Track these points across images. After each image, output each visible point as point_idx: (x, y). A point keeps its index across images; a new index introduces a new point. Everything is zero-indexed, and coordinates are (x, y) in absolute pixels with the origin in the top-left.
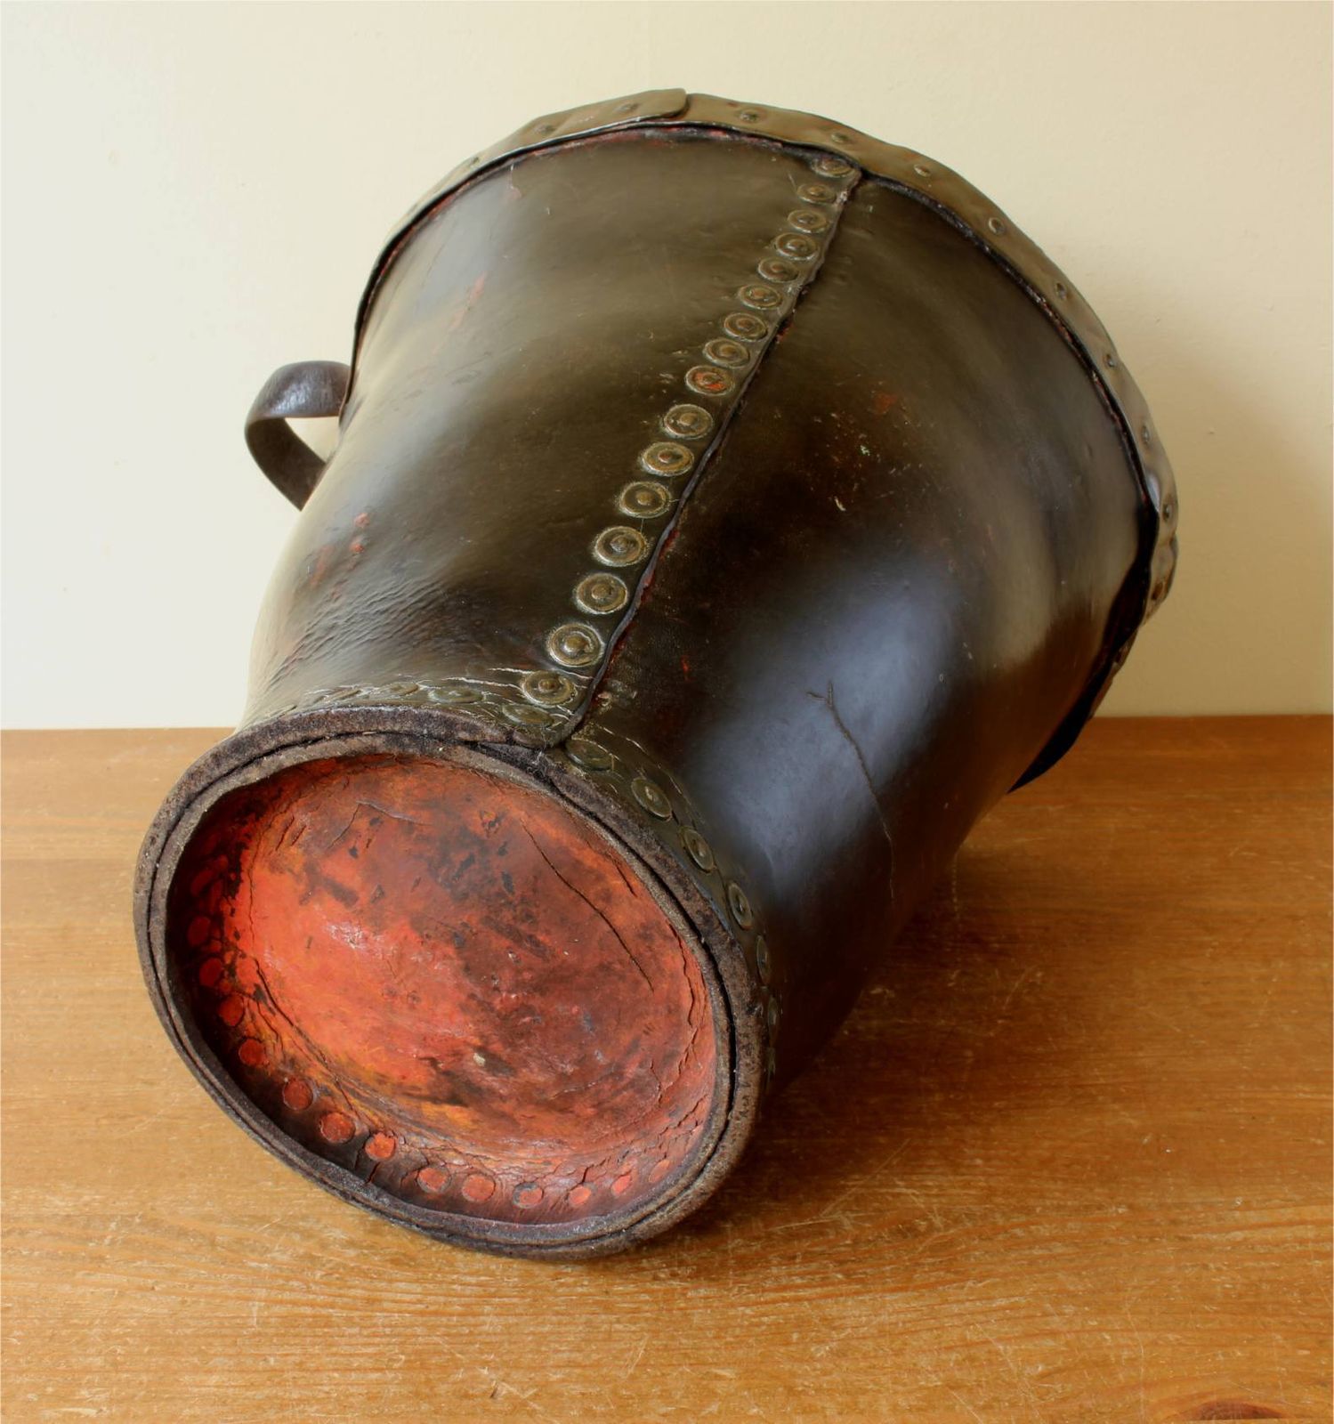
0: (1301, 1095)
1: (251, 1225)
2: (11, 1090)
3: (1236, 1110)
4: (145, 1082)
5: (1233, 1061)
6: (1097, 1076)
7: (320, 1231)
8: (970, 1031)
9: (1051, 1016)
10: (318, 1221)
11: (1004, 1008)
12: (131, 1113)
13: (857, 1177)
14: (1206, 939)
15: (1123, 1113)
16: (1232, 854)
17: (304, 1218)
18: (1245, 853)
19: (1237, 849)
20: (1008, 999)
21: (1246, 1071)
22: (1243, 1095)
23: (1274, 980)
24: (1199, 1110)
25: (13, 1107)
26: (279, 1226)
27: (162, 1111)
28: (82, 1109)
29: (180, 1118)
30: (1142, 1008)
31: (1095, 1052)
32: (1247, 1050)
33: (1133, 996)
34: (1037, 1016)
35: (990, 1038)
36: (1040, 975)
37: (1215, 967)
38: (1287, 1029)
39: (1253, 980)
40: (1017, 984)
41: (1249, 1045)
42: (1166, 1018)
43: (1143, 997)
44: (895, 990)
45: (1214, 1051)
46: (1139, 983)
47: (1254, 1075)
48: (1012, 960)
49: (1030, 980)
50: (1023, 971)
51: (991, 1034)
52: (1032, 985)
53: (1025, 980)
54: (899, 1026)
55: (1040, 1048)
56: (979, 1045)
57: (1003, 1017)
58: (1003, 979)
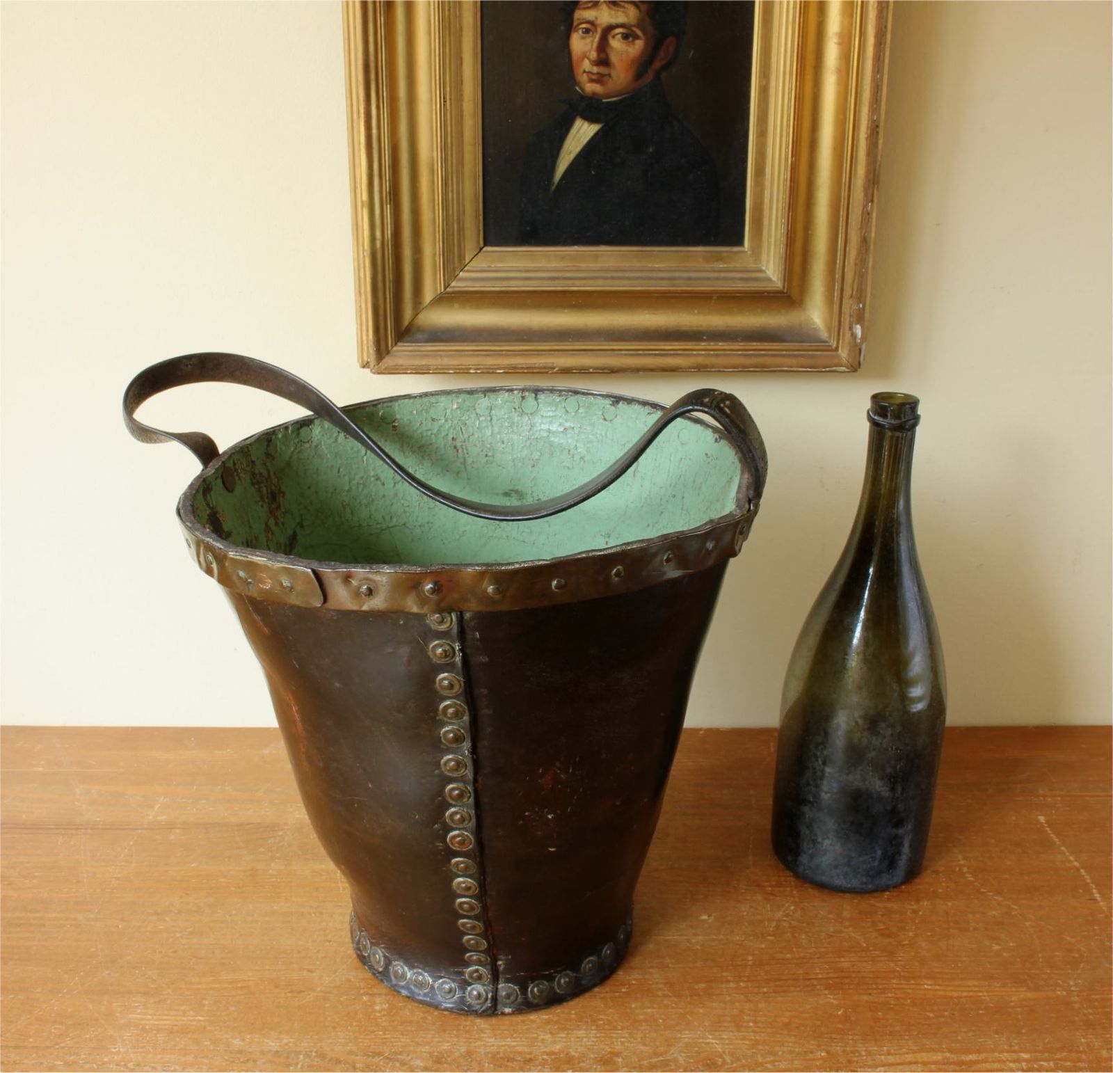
0: (926, 986)
1: (373, 1057)
3: (890, 995)
4: (309, 971)
5: (892, 965)
7: (409, 1061)
8: (751, 944)
9: (796, 935)
10: (408, 1055)
11: (771, 929)
12: (303, 990)
13: (687, 1032)
15: (829, 996)
17: (401, 1053)
20: (774, 924)
21: (898, 971)
22: (894, 986)
23: (921, 913)
24: (870, 994)
25: (239, 985)
26: (387, 1058)
27: (319, 989)
28: (276, 987)
29: (330, 993)
30: (846, 930)
31: (818, 958)
32: (900, 958)
33: (841, 922)
34: (789, 934)
35: (762, 949)
36: (792, 908)
37: (889, 905)
38: (923, 944)
39: (908, 913)
40: (779, 914)
41: (902, 955)
42: (858, 937)
43: (847, 923)
44: (713, 918)
45: (883, 959)
46: (846, 914)
47: (902, 974)
48: (778, 898)
49: (787, 912)
50: (783, 906)
51: (763, 946)
52: (787, 915)
53: (784, 911)
54: (714, 940)
55: (789, 956)
56: (756, 952)
57: (770, 935)
58: (772, 911)
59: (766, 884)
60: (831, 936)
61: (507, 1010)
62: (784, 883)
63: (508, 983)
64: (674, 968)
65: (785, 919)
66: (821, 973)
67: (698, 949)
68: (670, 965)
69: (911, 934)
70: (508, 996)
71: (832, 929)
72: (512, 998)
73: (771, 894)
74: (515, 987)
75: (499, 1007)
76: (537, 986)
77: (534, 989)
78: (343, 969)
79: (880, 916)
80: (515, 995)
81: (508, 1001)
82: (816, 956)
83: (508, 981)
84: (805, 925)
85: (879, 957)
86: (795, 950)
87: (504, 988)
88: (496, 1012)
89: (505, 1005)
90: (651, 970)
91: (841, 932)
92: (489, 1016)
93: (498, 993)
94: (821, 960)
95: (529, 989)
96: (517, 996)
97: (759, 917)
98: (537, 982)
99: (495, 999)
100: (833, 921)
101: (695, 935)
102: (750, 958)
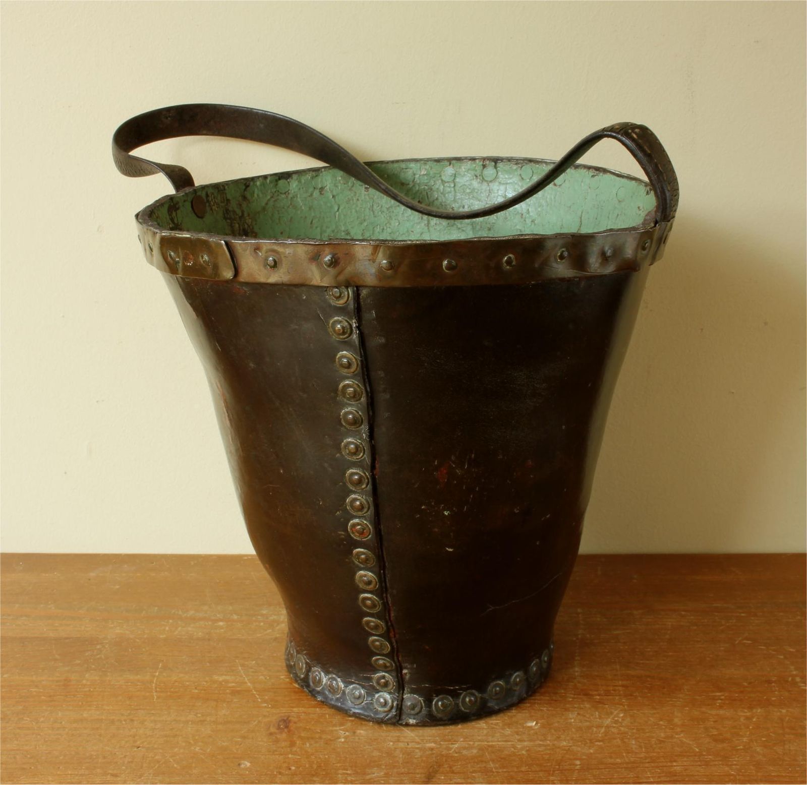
2: (36, 779)
4: (112, 775)
5: (727, 769)
6: (649, 777)
8: (579, 749)
9: (626, 740)
11: (600, 735)
14: (718, 694)
16: (737, 642)
18: (745, 641)
19: (740, 639)
20: (603, 730)
21: (733, 775)
23: (754, 720)
30: (677, 736)
31: (648, 762)
32: (735, 763)
33: (672, 729)
34: (618, 740)
35: (591, 754)
36: (622, 715)
37: (721, 712)
38: (758, 749)
39: (742, 719)
40: (608, 721)
41: (736, 759)
42: (691, 743)
43: (679, 730)
44: (539, 725)
45: (716, 763)
46: (676, 720)
47: (738, 778)
48: (607, 706)
49: (616, 719)
50: (612, 713)
51: (592, 751)
52: (616, 722)
53: (613, 719)
54: (540, 745)
55: (618, 760)
56: (584, 757)
57: (600, 741)
58: (600, 718)
59: (595, 693)
60: (661, 742)
61: (412, 721)
62: (612, 692)
63: (414, 694)
64: (497, 772)
65: (614, 725)
66: (652, 777)
67: (523, 754)
68: (494, 770)
69: (745, 739)
70: (413, 707)
71: (663, 735)
72: (417, 710)
73: (599, 702)
74: (420, 698)
75: (403, 717)
76: (442, 700)
77: (438, 703)
78: (150, 774)
79: (712, 723)
80: (420, 706)
81: (413, 712)
82: (647, 761)
83: (413, 691)
84: (635, 731)
85: (713, 761)
86: (624, 754)
87: (410, 699)
88: (400, 722)
89: (409, 715)
90: (474, 774)
91: (672, 737)
92: (394, 724)
93: (403, 703)
94: (653, 765)
95: (434, 703)
96: (422, 708)
97: (588, 724)
98: (441, 696)
99: (400, 709)
100: (664, 727)
101: (519, 740)
102: (578, 762)
